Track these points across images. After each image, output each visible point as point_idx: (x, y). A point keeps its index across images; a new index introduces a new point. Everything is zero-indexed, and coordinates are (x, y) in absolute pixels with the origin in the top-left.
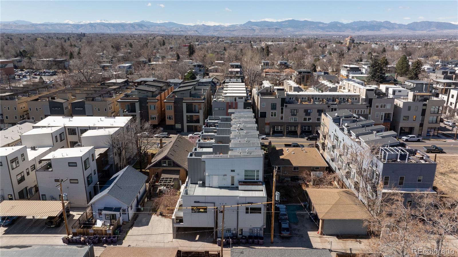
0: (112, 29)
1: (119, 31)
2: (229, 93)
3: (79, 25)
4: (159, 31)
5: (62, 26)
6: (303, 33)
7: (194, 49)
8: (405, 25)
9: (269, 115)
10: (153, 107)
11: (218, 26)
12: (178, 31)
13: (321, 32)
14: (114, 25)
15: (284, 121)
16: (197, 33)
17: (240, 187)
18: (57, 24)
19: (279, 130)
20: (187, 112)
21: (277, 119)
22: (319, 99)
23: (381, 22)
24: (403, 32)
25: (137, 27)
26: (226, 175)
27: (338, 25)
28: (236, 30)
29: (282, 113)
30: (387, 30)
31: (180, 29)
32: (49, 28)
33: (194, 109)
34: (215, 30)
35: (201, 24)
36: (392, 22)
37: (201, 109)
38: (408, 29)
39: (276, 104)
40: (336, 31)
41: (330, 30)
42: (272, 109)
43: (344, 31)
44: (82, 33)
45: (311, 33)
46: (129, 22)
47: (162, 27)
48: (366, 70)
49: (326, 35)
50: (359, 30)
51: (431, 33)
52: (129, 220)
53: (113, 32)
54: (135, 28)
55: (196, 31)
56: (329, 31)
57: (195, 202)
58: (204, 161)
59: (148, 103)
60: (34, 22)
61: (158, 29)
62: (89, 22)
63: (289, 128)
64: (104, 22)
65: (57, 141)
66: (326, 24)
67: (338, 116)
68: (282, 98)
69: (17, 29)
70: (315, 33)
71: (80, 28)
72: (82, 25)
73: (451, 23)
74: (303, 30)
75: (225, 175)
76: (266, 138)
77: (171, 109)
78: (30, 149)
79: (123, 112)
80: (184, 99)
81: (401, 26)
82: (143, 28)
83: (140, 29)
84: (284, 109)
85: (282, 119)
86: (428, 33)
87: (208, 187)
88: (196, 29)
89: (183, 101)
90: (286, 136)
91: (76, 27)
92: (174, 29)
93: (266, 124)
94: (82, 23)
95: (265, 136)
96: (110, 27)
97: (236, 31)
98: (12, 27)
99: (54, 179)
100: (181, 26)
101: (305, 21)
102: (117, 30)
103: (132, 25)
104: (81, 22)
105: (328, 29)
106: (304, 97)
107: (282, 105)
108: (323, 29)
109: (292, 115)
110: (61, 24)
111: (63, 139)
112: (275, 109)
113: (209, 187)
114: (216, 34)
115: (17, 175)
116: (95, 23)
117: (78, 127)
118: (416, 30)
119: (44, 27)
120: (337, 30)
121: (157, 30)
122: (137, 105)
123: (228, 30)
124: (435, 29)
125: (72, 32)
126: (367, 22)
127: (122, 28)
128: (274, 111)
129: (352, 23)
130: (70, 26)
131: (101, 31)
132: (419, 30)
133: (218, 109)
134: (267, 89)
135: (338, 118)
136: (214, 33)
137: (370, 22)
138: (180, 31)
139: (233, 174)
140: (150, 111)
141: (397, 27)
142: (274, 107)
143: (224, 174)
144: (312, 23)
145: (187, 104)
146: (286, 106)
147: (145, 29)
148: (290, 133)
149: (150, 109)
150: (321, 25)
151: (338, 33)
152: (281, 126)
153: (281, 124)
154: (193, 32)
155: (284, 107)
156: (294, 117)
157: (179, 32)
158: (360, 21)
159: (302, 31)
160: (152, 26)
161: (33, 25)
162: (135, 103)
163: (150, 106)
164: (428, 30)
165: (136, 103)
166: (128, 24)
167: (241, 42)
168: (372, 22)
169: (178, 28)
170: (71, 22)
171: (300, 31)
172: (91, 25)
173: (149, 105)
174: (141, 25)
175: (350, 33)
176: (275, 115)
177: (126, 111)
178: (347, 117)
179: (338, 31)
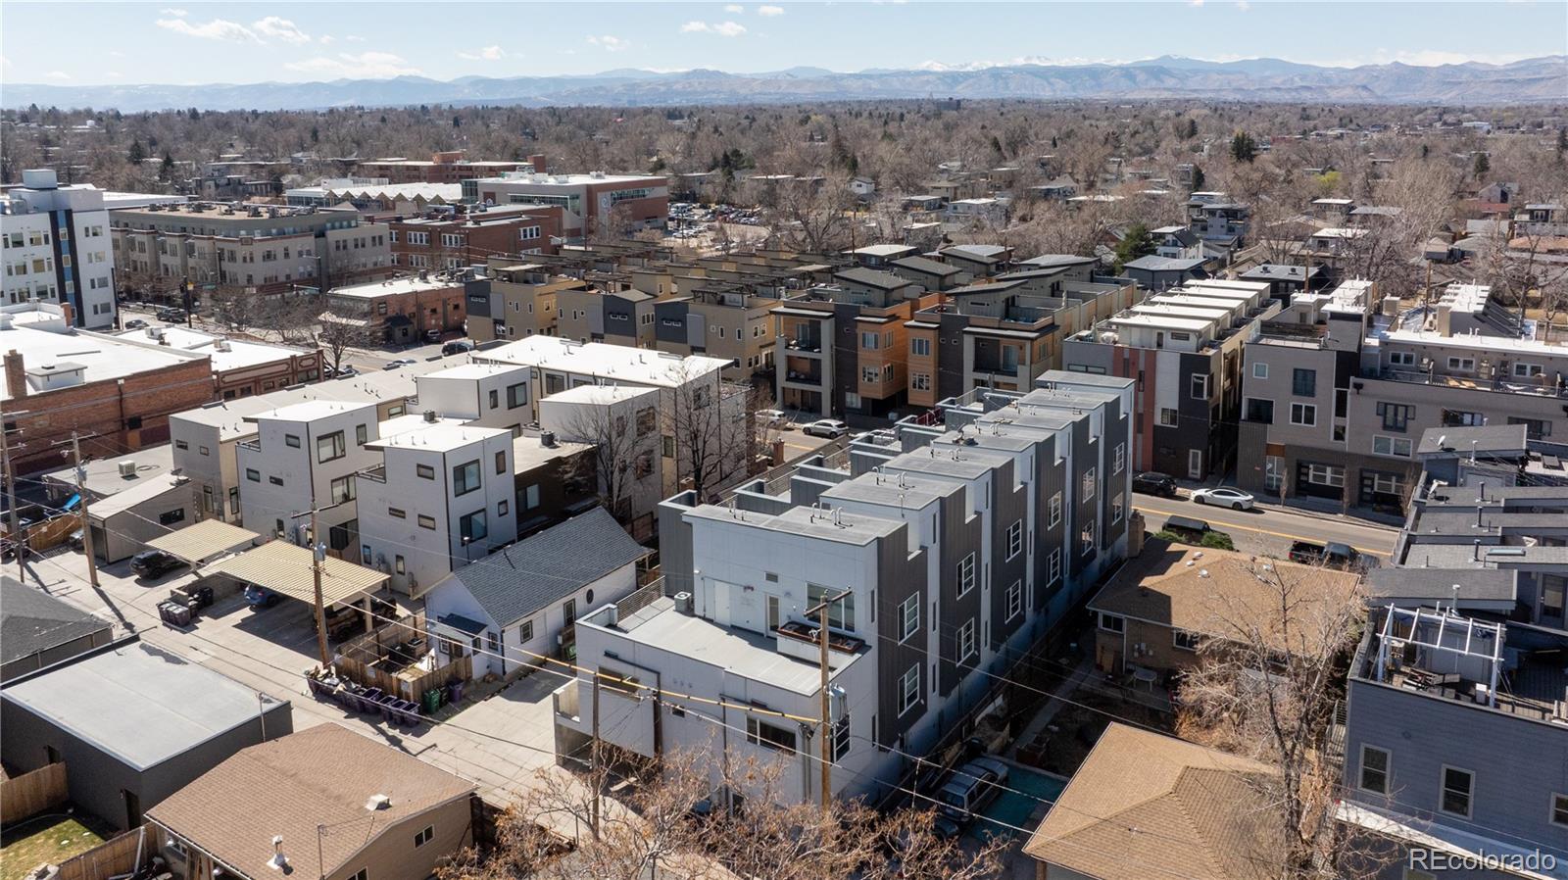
0: (1060, 84)
1: (1081, 92)
2: (1143, 314)
3: (958, 73)
4: (1219, 90)
5: (909, 79)
7: (1253, 153)
9: (1282, 412)
10: (871, 337)
11: (1461, 68)
12: (1289, 90)
14: (1065, 74)
15: (1347, 445)
16: (1364, 94)
17: (783, 643)
18: (897, 74)
19: (1328, 482)
20: (977, 369)
21: (1318, 435)
22: (1536, 370)
25: (1141, 77)
26: (752, 589)
28: (1542, 79)
29: (1341, 410)
31: (1298, 82)
32: (873, 86)
33: (1002, 362)
34: (1444, 83)
35: (1389, 62)
37: (1024, 364)
39: (1314, 372)
42: (1296, 392)
44: (951, 99)
46: (1117, 62)
47: (1231, 77)
52: (504, 673)
53: (1059, 95)
54: (1134, 82)
55: (1365, 87)
57: (607, 654)
58: (690, 525)
59: (860, 324)
60: (837, 69)
61: (1218, 83)
62: (990, 64)
63: (1376, 482)
64: (1035, 62)
65: (495, 406)
67: (1449, 450)
68: (1338, 352)
69: (792, 90)
71: (961, 83)
72: (968, 76)
75: (749, 588)
76: (1256, 504)
77: (927, 354)
78: (422, 417)
79: (787, 347)
80: (972, 322)
82: (1163, 82)
83: (1154, 83)
84: (1349, 397)
85: (1343, 439)
87: (700, 617)
88: (1365, 82)
89: (967, 329)
90: (1348, 513)
91: (949, 81)
92: (1278, 81)
93: (1270, 450)
94: (969, 69)
95: (1251, 497)
96: (1052, 80)
97: (1544, 83)
98: (780, 87)
99: (388, 505)
100: (1304, 71)
102: (1074, 89)
103: (1127, 73)
104: (966, 65)
106: (1462, 359)
107: (1341, 381)
109: (1385, 427)
110: (908, 73)
111: (518, 402)
112: (1311, 393)
113: (704, 618)
114: (1449, 96)
115: (333, 481)
116: (1009, 68)
117: (568, 373)
119: (860, 83)
121: (1211, 87)
122: (827, 330)
123: (1505, 82)
125: (931, 95)
127: (1094, 83)
128: (1304, 402)
130: (931, 78)
131: (1023, 91)
133: (1083, 369)
134: (1304, 310)
135: (1449, 456)
136: (1438, 92)
138: (1296, 90)
139: (773, 589)
140: (861, 353)
142: (1304, 382)
143: (749, 584)
145: (977, 340)
146: (1358, 387)
147: (1170, 82)
148: (1379, 503)
149: (864, 346)
152: (1338, 468)
153: (1338, 460)
154: (1348, 92)
155: (1349, 391)
156: (1393, 438)
157: (1294, 94)
160: (1196, 72)
161: (834, 79)
162: (819, 323)
163: (864, 335)
165: (823, 322)
166: (1115, 68)
167: (1540, 125)
169: (1292, 79)
170: (938, 68)
172: (996, 74)
173: (860, 330)
174: (1156, 71)
176: (1310, 420)
177: (794, 345)
178: (1491, 459)
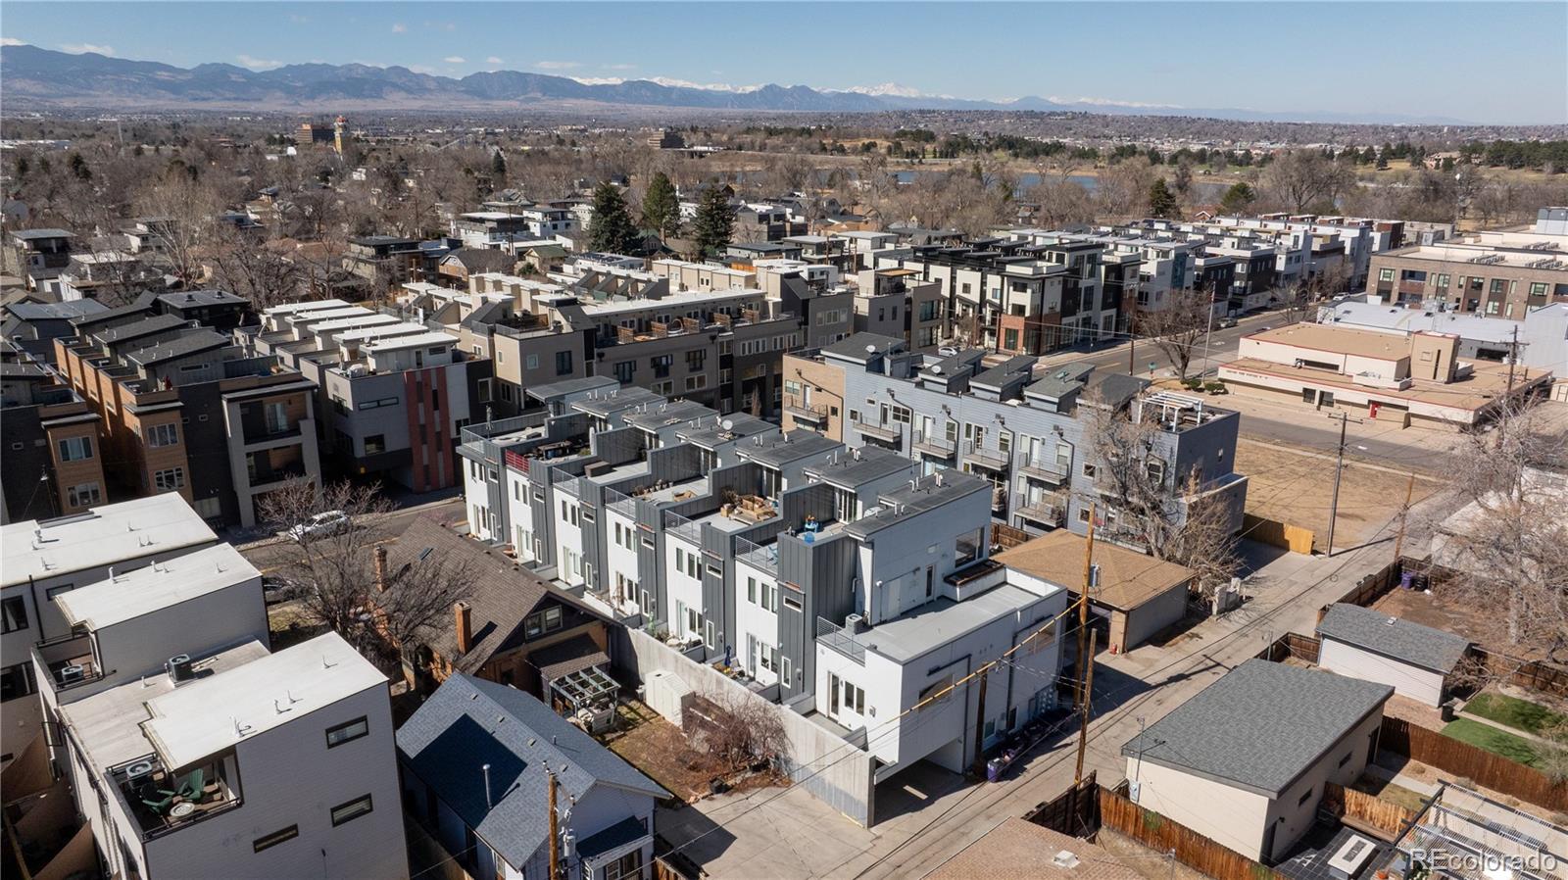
6: (97, 105)
8: (454, 82)
10: (75, 444)
13: (171, 100)
22: (667, 318)
23: (381, 70)
24: (454, 103)
27: (234, 78)
30: (403, 94)
33: (269, 425)
36: (416, 69)
38: (466, 92)
40: (229, 99)
41: (205, 94)
43: (260, 100)
45: (130, 103)
48: (543, 226)
49: (197, 112)
50: (312, 97)
51: (534, 107)
56: (204, 99)
59: (51, 431)
66: (183, 71)
70: (147, 103)
73: (575, 79)
74: (91, 92)
77: (173, 439)
80: (223, 389)
81: (444, 84)
86: (525, 106)
89: (225, 397)
101: (89, 55)
105: (198, 92)
107: (589, 355)
108: (174, 88)
118: (491, 98)
120: (233, 96)
124: (539, 95)
126: (334, 68)
129: (279, 69)
132: (498, 98)
133: (376, 404)
137: (342, 67)
140: (62, 470)
141: (432, 85)
144: (122, 66)
145: (242, 406)
146: (601, 355)
149: (66, 458)
150: (163, 75)
151: (244, 104)
158: (309, 65)
159: (89, 95)
163: (63, 444)
164: (521, 98)
168: (349, 68)
171: (76, 95)
175: (285, 105)
179: (236, 99)
